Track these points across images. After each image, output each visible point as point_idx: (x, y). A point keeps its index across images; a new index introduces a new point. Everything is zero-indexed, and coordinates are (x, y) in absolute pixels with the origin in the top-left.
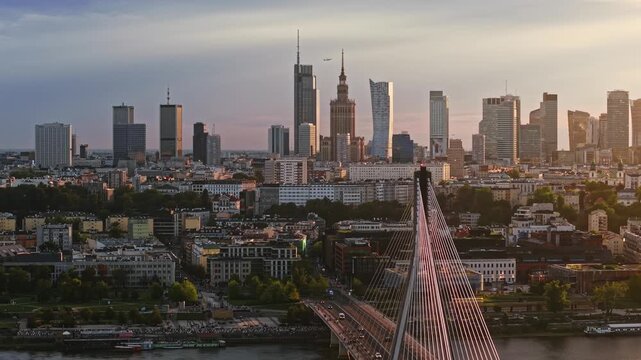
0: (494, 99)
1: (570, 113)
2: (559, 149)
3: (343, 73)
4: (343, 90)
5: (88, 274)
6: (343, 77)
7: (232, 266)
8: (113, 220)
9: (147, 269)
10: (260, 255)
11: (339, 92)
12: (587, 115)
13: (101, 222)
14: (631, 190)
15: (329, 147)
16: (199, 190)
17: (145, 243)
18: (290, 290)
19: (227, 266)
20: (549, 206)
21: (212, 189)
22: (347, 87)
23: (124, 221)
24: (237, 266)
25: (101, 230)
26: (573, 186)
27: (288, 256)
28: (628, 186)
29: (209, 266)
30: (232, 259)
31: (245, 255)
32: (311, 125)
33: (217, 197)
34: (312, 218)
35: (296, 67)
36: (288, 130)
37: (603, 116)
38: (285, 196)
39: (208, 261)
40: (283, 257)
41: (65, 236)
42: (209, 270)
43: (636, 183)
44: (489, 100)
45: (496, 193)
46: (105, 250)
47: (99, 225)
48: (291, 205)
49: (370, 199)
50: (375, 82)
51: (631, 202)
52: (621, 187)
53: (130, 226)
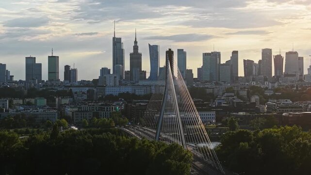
0: (208, 53)
1: (244, 61)
2: (239, 76)
3: (136, 40)
4: (136, 48)
5: (16, 117)
6: (136, 42)
7: (84, 114)
8: (27, 100)
9: (44, 116)
10: (97, 110)
11: (134, 49)
12: (253, 61)
13: (22, 100)
14: (271, 90)
15: (129, 75)
16: (68, 90)
17: (43, 107)
18: (111, 122)
19: (81, 114)
20: (233, 94)
21: (74, 90)
22: (138, 47)
23: (33, 101)
24: (86, 114)
25: (22, 103)
26: (245, 88)
27: (110, 111)
28: (270, 88)
29: (73, 115)
30: (84, 111)
31: (90, 110)
32: (121, 65)
33: (76, 93)
34: (121, 100)
35: (114, 38)
36: (110, 70)
37: (260, 61)
38: (108, 91)
39: (73, 113)
40: (107, 110)
41: (5, 105)
42: (73, 117)
43: (274, 87)
44: (206, 54)
45: (207, 90)
46: (24, 110)
47: (21, 102)
48: (111, 95)
49: (149, 92)
50: (151, 45)
51: (271, 94)
52: (267, 89)
53: (36, 102)
